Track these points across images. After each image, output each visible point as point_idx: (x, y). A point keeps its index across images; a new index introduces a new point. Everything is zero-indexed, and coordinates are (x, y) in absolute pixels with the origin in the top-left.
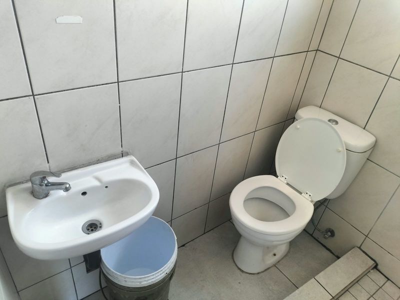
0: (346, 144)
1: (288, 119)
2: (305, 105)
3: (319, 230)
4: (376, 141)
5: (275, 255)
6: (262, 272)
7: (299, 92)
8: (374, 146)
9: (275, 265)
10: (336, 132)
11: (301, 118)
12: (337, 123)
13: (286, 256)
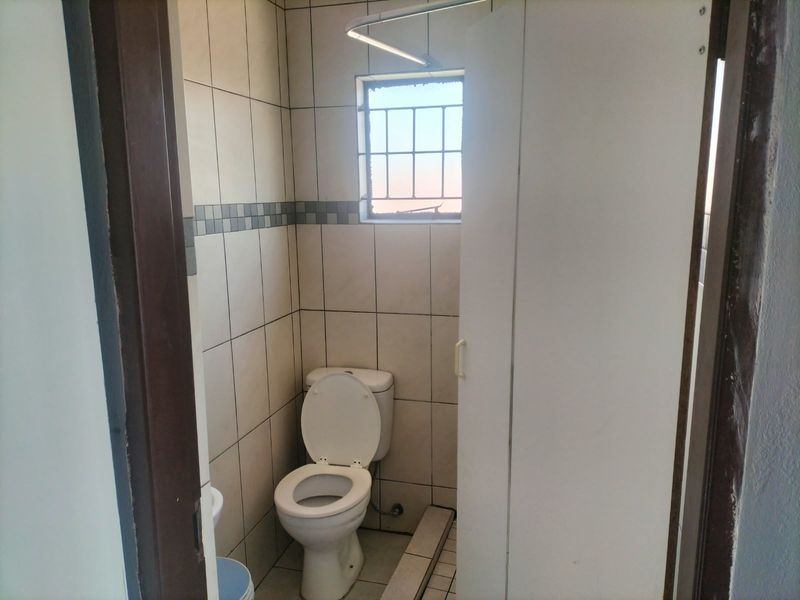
0: (370, 388)
1: (298, 394)
2: (309, 371)
3: (384, 514)
4: (393, 377)
5: (352, 567)
6: (348, 593)
7: (298, 359)
8: (394, 382)
9: (358, 580)
10: (356, 379)
11: (314, 382)
12: (351, 373)
13: (364, 564)
